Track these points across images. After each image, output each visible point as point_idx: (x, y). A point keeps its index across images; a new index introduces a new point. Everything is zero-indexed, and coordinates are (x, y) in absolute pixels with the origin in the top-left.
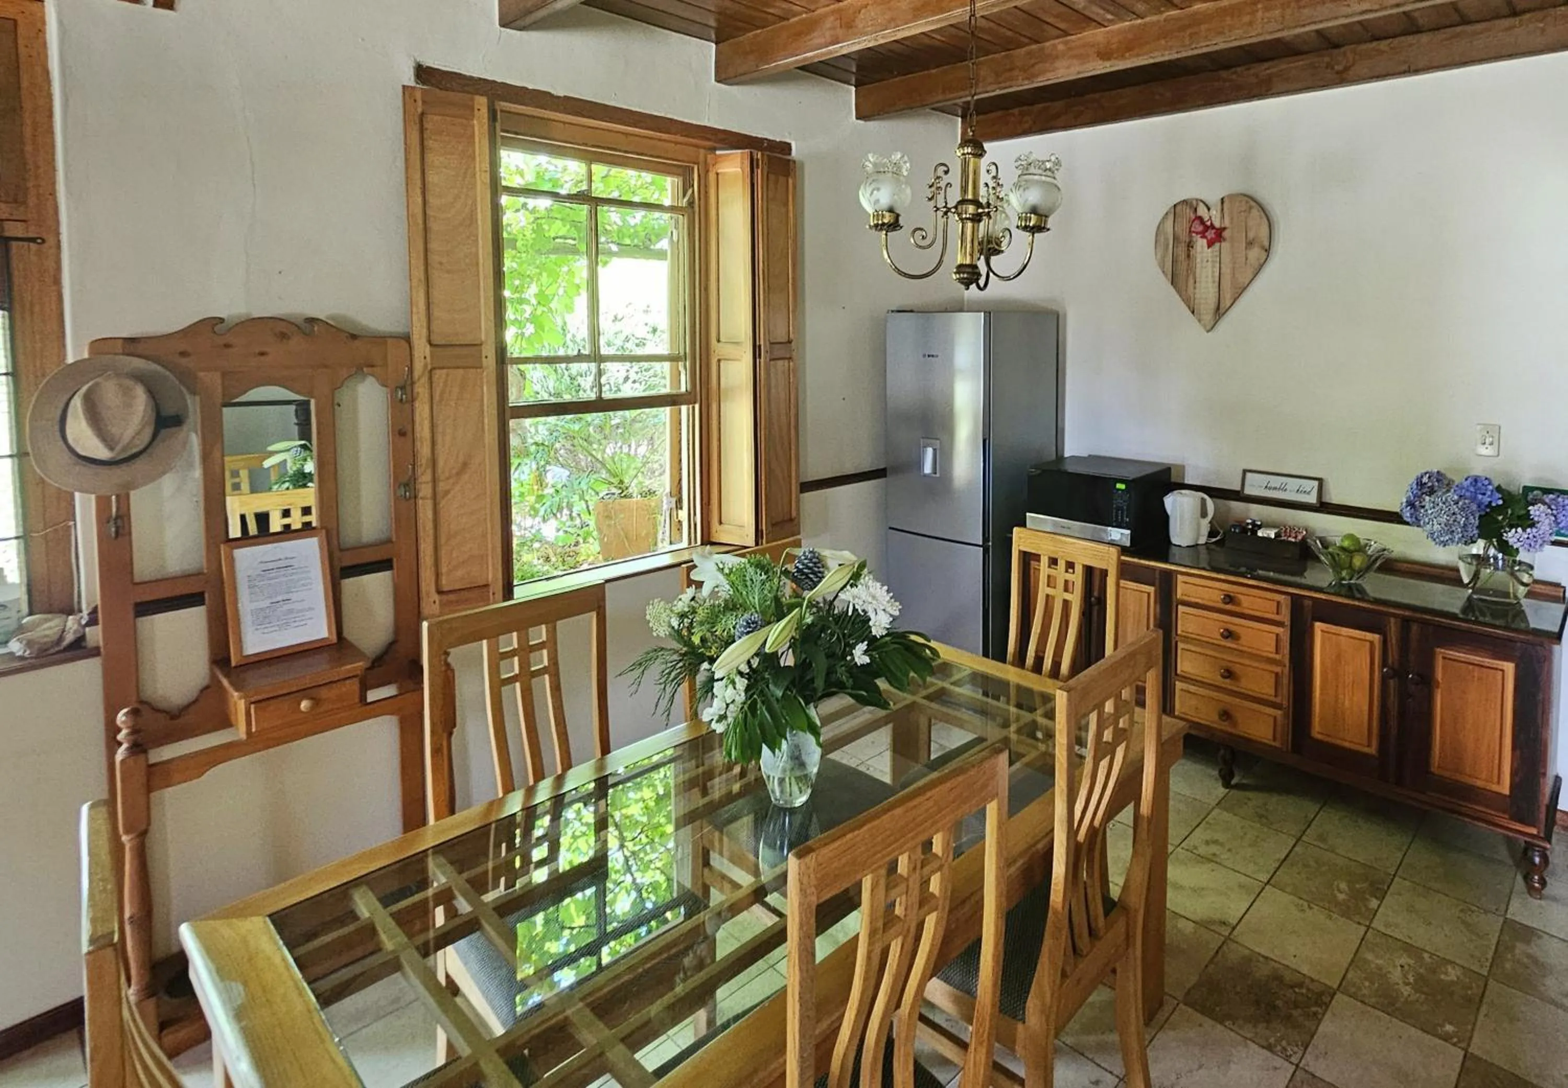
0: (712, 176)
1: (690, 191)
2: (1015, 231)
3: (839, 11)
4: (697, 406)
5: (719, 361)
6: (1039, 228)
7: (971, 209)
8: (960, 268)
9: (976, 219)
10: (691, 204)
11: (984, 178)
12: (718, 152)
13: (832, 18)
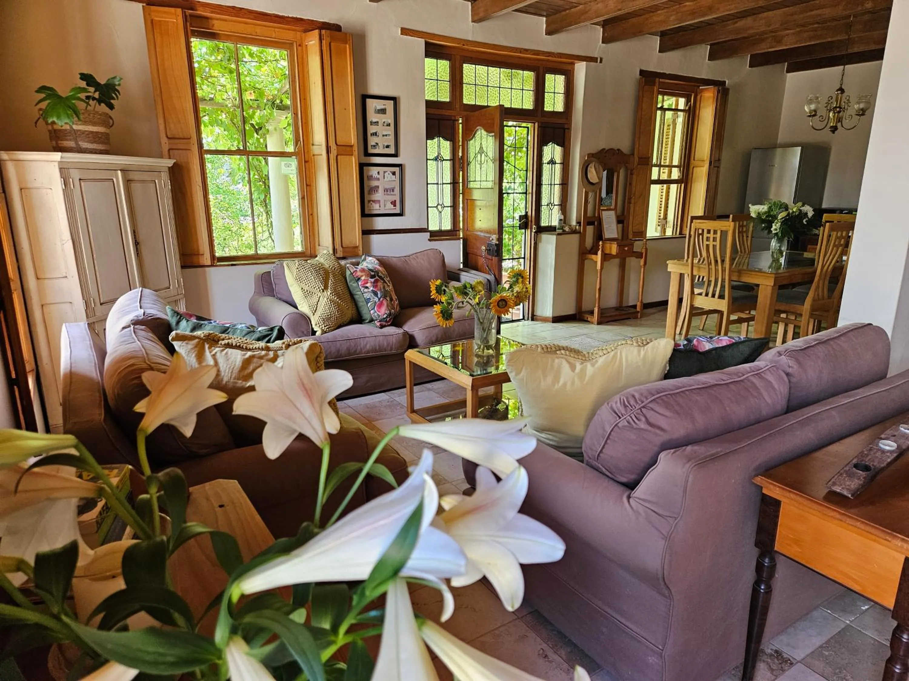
0: (699, 97)
1: (689, 103)
2: (853, 116)
3: (774, 36)
4: (683, 185)
5: (694, 167)
6: (863, 114)
7: (838, 109)
8: (831, 127)
9: (839, 112)
10: (690, 108)
11: (844, 100)
12: (701, 88)
13: (771, 39)
